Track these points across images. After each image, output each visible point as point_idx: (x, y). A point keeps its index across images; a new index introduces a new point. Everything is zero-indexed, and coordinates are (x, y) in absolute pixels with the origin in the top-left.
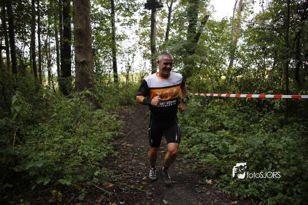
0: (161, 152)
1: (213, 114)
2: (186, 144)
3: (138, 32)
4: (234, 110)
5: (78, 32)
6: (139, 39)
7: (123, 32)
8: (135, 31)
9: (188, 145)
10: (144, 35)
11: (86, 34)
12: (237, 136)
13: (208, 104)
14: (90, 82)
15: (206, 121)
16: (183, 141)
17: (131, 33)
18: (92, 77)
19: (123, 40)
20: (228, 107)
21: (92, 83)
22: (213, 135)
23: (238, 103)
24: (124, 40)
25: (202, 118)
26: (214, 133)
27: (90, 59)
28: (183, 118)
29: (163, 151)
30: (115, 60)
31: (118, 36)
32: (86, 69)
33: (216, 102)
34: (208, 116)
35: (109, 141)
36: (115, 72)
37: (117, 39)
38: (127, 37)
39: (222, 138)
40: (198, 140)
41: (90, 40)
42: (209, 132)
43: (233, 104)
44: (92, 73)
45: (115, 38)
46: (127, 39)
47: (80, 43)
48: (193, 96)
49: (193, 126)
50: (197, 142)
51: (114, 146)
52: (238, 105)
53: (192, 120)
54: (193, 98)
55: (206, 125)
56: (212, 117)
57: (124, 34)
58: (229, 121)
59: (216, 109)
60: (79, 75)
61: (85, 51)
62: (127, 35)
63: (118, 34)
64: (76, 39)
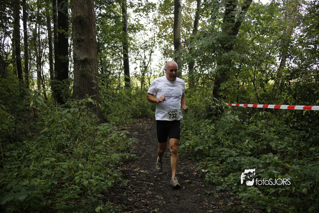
0: (186, 181)
1: (257, 131)
2: (219, 172)
3: (157, 21)
4: (286, 127)
5: (78, 20)
6: (158, 31)
7: (138, 20)
8: (153, 20)
9: (222, 172)
10: (165, 24)
11: (88, 23)
12: (290, 163)
13: (249, 118)
14: (93, 87)
15: (247, 141)
16: (215, 168)
17: (148, 22)
18: (96, 81)
19: (137, 31)
20: (277, 123)
21: (96, 89)
22: (255, 160)
23: (292, 117)
24: (139, 31)
25: (241, 136)
26: (258, 158)
27: (93, 57)
28: (215, 137)
29: (187, 181)
30: (126, 58)
31: (130, 25)
32: (88, 70)
33: (261, 115)
34: (249, 135)
35: (117, 166)
36: (127, 75)
37: (130, 30)
38: (143, 27)
39: (269, 164)
40: (236, 167)
41: (93, 31)
42: (250, 155)
43: (284, 118)
44: (96, 75)
45: (127, 29)
46: (142, 30)
47: (80, 34)
48: (230, 107)
49: (229, 147)
50: (234, 170)
51: (123, 172)
52: (292, 119)
53: (227, 140)
54: (230, 110)
55: (247, 146)
56: (255, 136)
57: (139, 24)
58: (279, 142)
59: (260, 125)
60: (79, 77)
61: (87, 46)
62: (143, 24)
63: (131, 23)
64: (76, 30)
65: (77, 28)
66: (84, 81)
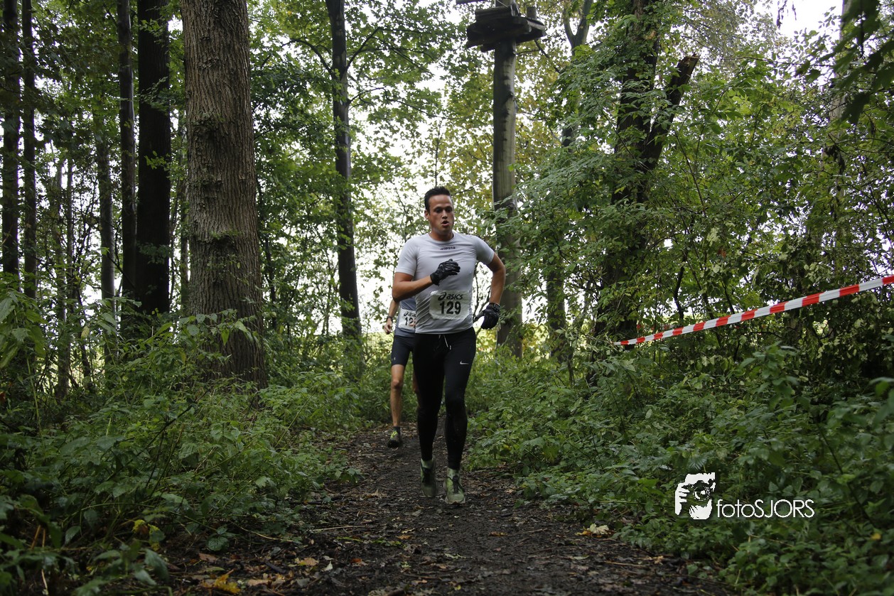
5: (204, 129)
11: (233, 137)
18: (255, 300)
27: (246, 231)
32: (232, 268)
41: (248, 159)
44: (255, 283)
47: (211, 169)
60: (207, 289)
61: (230, 203)
64: (198, 156)
65: (201, 151)
66: (219, 301)
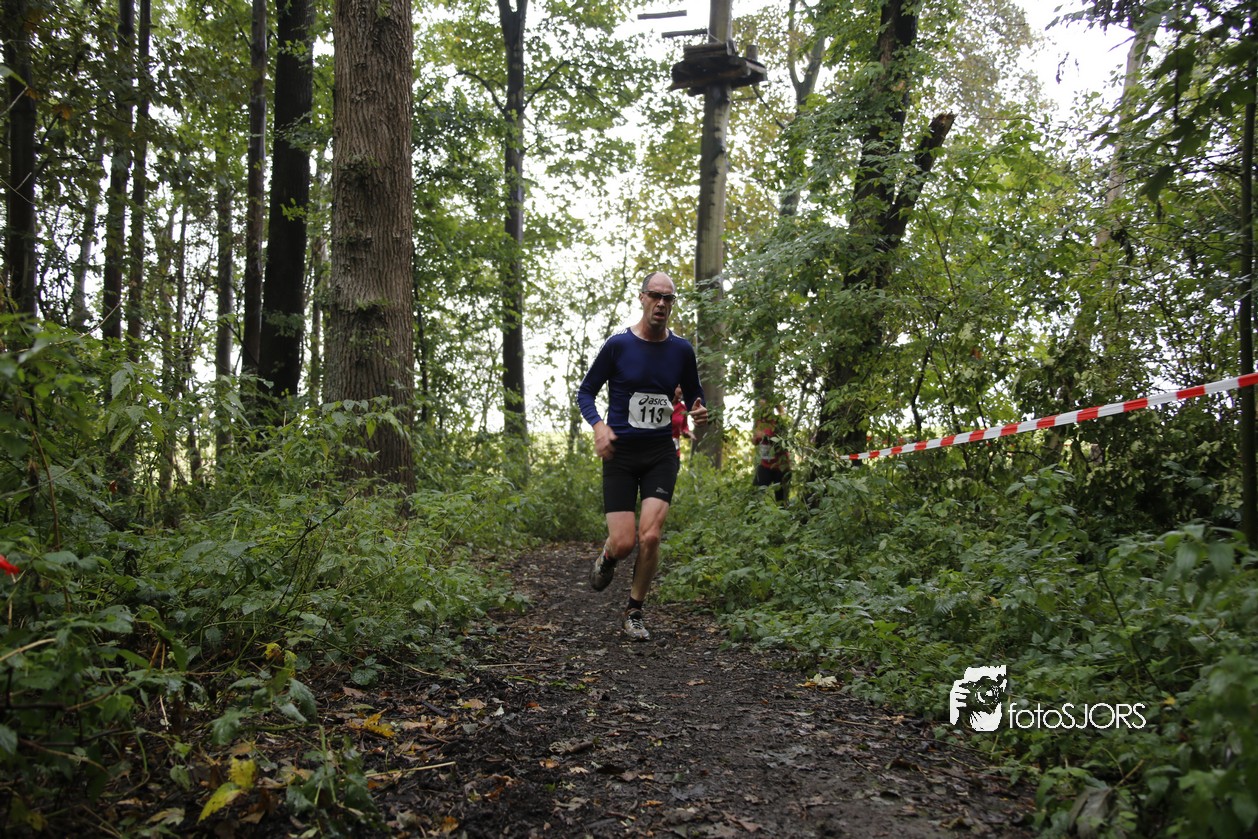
5: (354, 175)
6: (641, 247)
11: (388, 186)
17: (602, 212)
18: (406, 385)
27: (398, 301)
30: (513, 327)
32: (380, 345)
36: (514, 389)
41: (404, 214)
44: (406, 364)
47: (359, 224)
60: (348, 368)
61: (381, 265)
62: (581, 221)
63: (537, 214)
64: (344, 207)
65: (348, 201)
66: (361, 384)
